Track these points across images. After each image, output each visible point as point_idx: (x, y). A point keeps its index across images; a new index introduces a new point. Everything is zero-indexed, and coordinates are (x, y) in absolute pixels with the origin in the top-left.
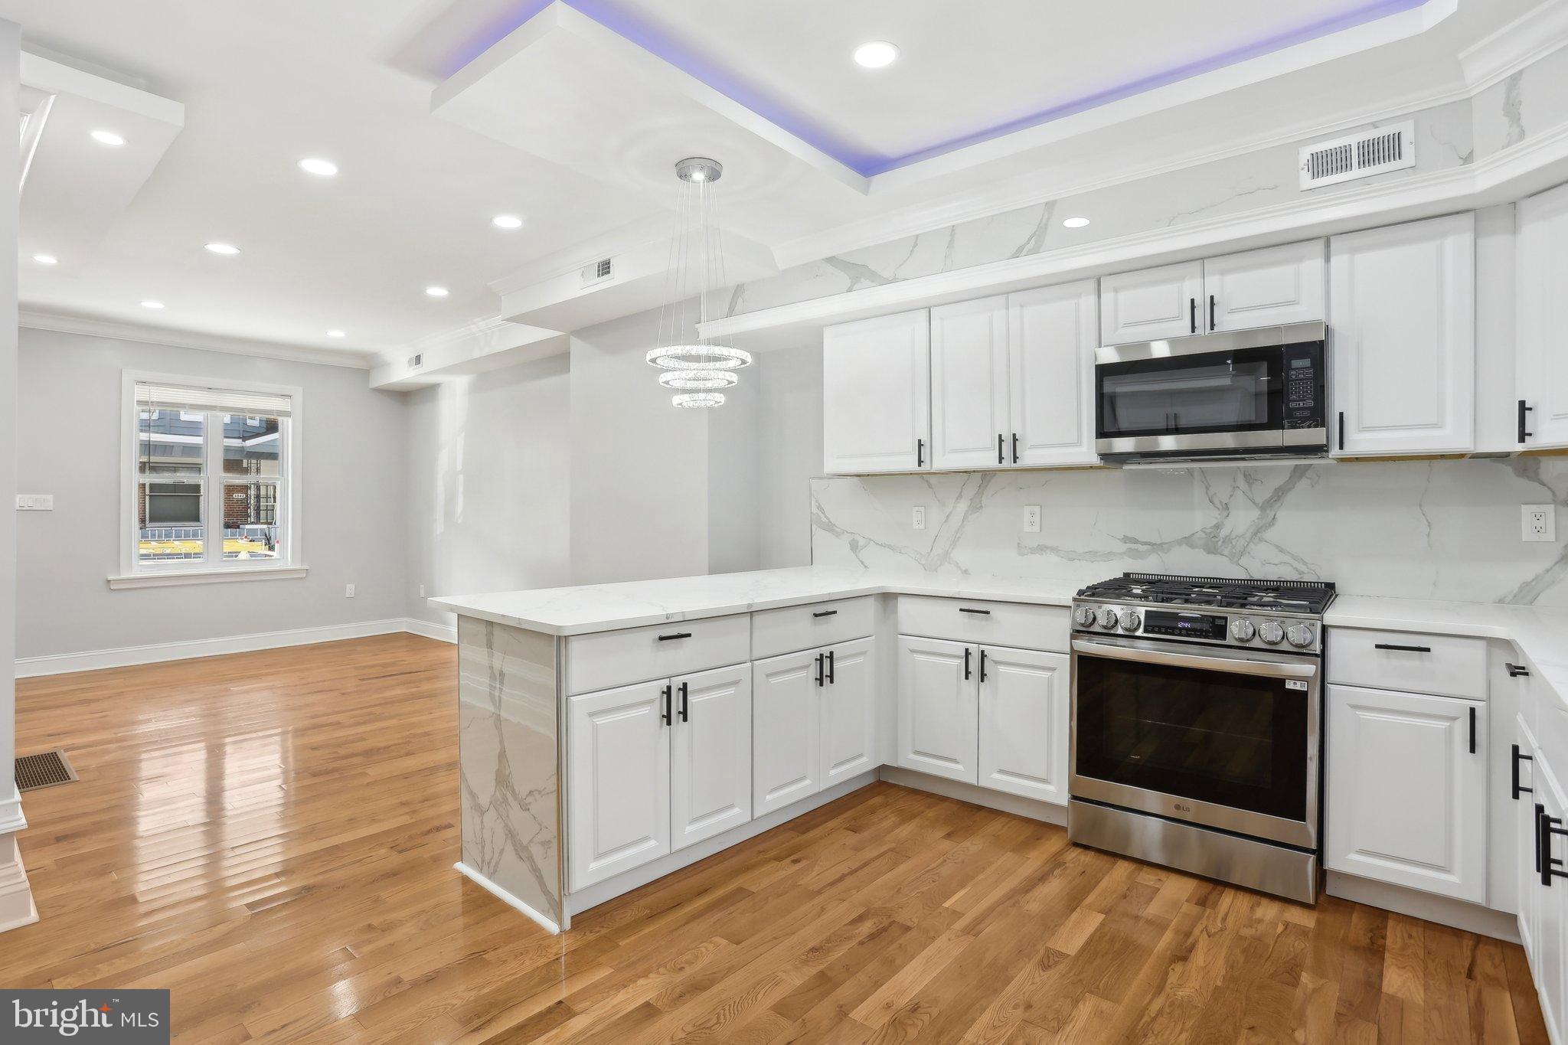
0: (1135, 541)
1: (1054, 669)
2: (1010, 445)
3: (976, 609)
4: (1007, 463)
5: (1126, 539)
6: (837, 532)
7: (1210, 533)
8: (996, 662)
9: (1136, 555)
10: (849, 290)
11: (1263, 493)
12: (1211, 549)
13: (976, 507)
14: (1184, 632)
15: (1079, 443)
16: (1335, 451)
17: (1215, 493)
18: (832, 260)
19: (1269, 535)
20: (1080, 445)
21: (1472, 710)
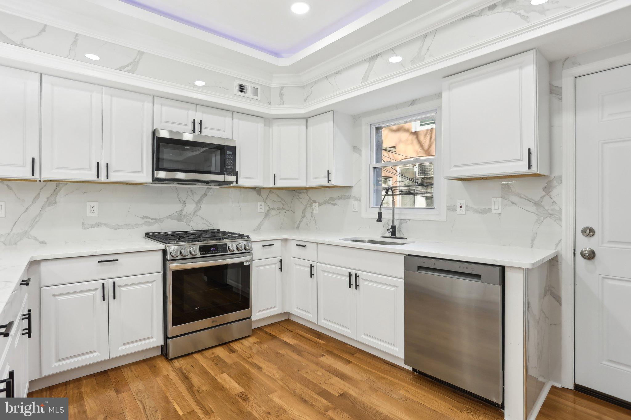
0: (148, 218)
1: (152, 282)
2: (102, 169)
3: (109, 260)
4: (102, 178)
5: (144, 218)
7: (179, 213)
9: (149, 224)
11: (197, 198)
12: (179, 220)
14: (214, 252)
16: (234, 184)
17: (181, 197)
19: (199, 213)
20: (142, 173)
21: (281, 260)
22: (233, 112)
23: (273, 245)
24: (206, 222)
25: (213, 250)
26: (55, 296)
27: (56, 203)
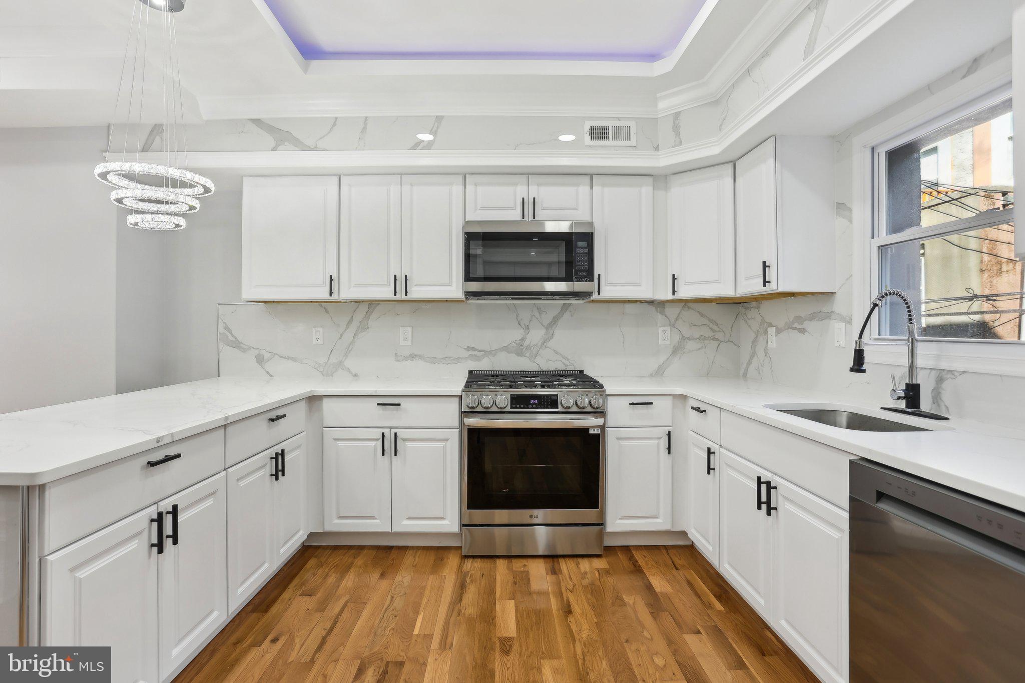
0: (474, 349)
1: (447, 440)
2: (402, 283)
3: (390, 403)
4: (401, 295)
5: (469, 349)
6: (244, 349)
7: (519, 343)
8: (404, 440)
9: (477, 359)
10: (274, 150)
11: (547, 318)
12: (520, 353)
13: (363, 327)
14: (534, 406)
15: (450, 284)
16: (595, 296)
17: (522, 319)
18: (257, 122)
19: (551, 344)
20: (451, 285)
21: (669, 432)
22: (591, 176)
23: (652, 403)
24: (561, 359)
25: (534, 404)
26: (336, 439)
27: (368, 328)
